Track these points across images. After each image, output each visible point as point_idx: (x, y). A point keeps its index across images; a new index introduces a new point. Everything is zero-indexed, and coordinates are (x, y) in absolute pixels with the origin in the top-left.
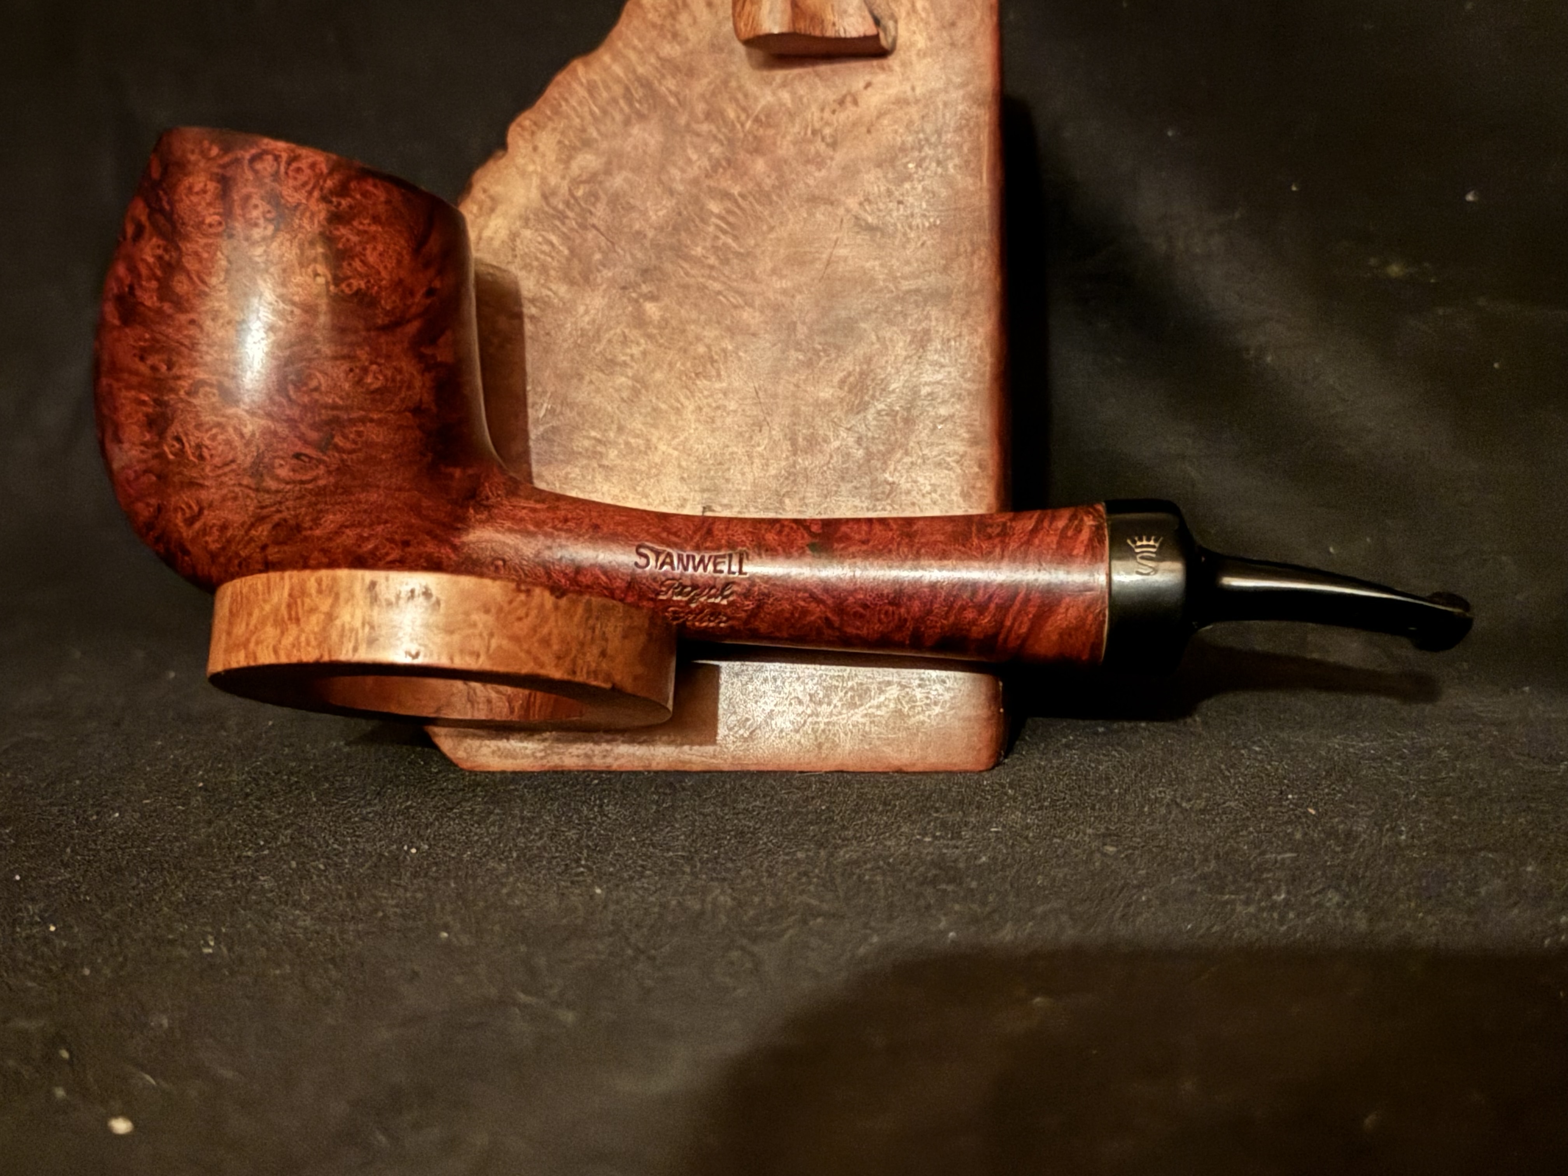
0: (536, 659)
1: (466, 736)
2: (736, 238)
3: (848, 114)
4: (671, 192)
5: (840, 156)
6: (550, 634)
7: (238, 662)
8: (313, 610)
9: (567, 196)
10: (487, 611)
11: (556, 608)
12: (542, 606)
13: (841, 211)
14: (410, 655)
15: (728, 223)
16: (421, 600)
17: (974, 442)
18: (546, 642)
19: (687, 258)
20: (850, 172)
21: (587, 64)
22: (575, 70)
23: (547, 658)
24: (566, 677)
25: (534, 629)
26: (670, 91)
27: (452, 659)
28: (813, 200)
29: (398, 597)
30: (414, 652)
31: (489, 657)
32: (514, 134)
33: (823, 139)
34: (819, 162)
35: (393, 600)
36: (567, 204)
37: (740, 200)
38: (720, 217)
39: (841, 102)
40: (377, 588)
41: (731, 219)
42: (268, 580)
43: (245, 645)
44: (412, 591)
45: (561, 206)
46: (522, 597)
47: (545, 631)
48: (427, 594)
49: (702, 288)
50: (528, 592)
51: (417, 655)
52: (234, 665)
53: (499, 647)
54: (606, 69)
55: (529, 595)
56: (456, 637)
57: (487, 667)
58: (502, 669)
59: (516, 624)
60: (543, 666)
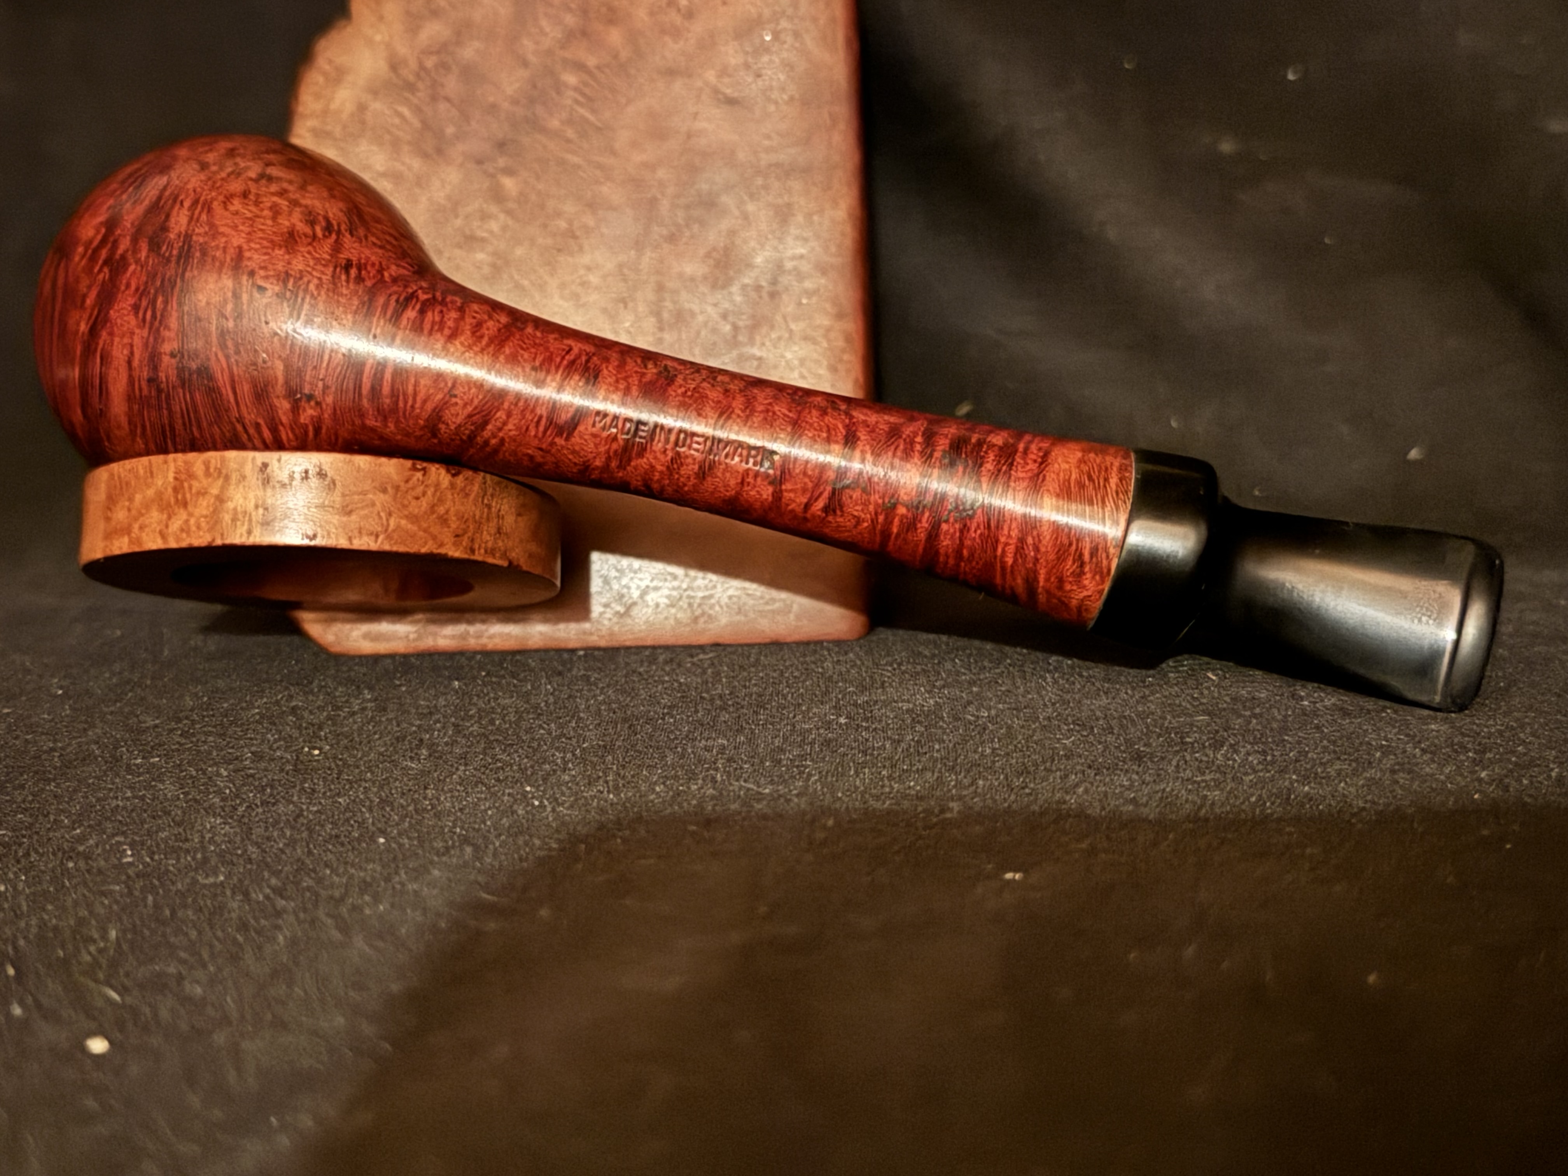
0: (434, 538)
2: (593, 111)
4: (525, 64)
5: (698, 28)
6: (447, 512)
7: (121, 548)
8: (202, 493)
9: (417, 67)
10: (384, 491)
11: (452, 486)
12: (437, 485)
13: (699, 84)
14: (308, 537)
15: (583, 94)
16: (314, 481)
17: (840, 316)
18: (443, 521)
19: (544, 130)
20: (709, 43)
23: (447, 537)
24: (466, 556)
25: (432, 508)
27: (350, 539)
28: (671, 73)
29: (292, 478)
30: (310, 533)
31: (389, 537)
32: (358, 3)
33: (679, 10)
34: (676, 33)
35: (287, 481)
36: (418, 76)
37: (596, 71)
38: (576, 89)
40: (269, 469)
41: (587, 91)
42: (150, 462)
43: (127, 530)
44: (306, 472)
45: (411, 78)
46: (419, 475)
47: (441, 510)
48: (321, 474)
49: (561, 162)
50: (424, 469)
51: (315, 536)
52: (117, 552)
53: (398, 527)
55: (424, 475)
56: (354, 517)
57: (387, 547)
58: (402, 549)
59: (414, 503)
60: (441, 545)
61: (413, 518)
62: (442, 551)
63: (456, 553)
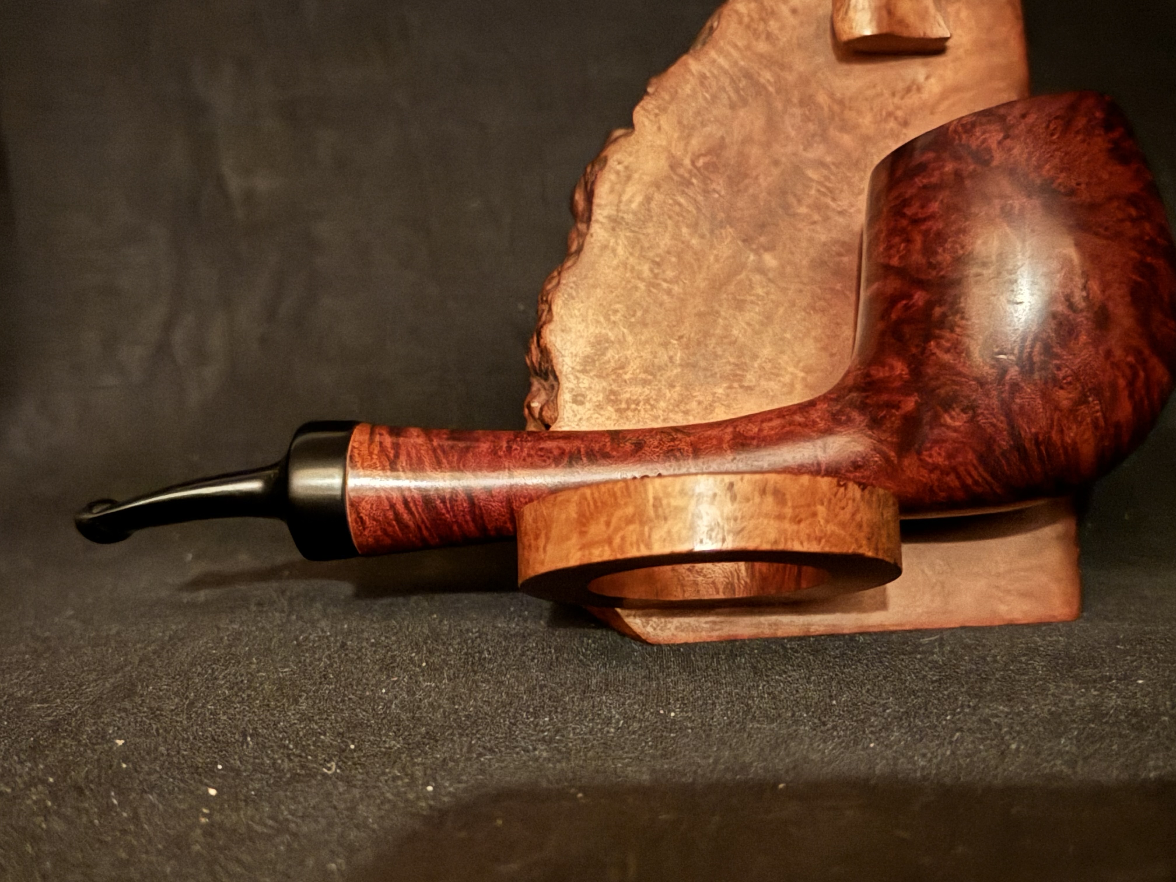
0: (856, 541)
1: (652, 615)
3: (913, 100)
4: (777, 163)
6: (862, 520)
8: (679, 510)
9: (690, 167)
10: (823, 503)
11: (863, 498)
12: (854, 498)
14: (771, 542)
15: (826, 187)
16: (770, 497)
19: (795, 215)
21: (697, 59)
22: (686, 64)
23: (862, 540)
25: (853, 517)
26: (768, 81)
27: (801, 544)
29: (753, 494)
30: (774, 540)
31: (827, 541)
32: (639, 115)
33: (896, 118)
34: (894, 137)
35: (751, 497)
36: (691, 173)
37: (832, 167)
38: (819, 182)
39: (908, 90)
41: (827, 184)
44: (765, 489)
46: (842, 490)
47: (859, 517)
48: (776, 491)
50: (845, 486)
53: (833, 532)
54: (714, 61)
55: (846, 489)
56: (802, 525)
57: (827, 549)
58: (835, 550)
59: (842, 512)
60: (861, 547)
61: (843, 525)
62: (861, 551)
63: (870, 554)
